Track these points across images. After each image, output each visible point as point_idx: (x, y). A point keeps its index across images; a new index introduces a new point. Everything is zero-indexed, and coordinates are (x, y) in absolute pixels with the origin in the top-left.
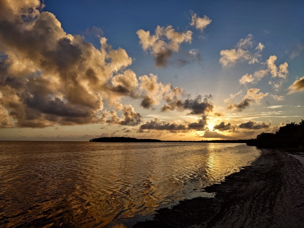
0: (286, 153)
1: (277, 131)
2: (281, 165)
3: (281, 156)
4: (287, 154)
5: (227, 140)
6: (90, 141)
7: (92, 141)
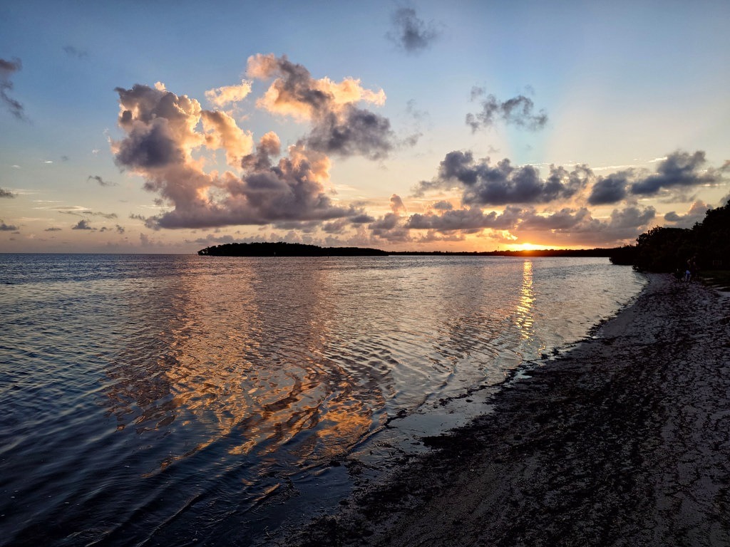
0: (716, 289)
1: (697, 223)
2: (680, 343)
3: (696, 302)
4: (719, 293)
5: (561, 251)
6: (200, 253)
7: (205, 254)
